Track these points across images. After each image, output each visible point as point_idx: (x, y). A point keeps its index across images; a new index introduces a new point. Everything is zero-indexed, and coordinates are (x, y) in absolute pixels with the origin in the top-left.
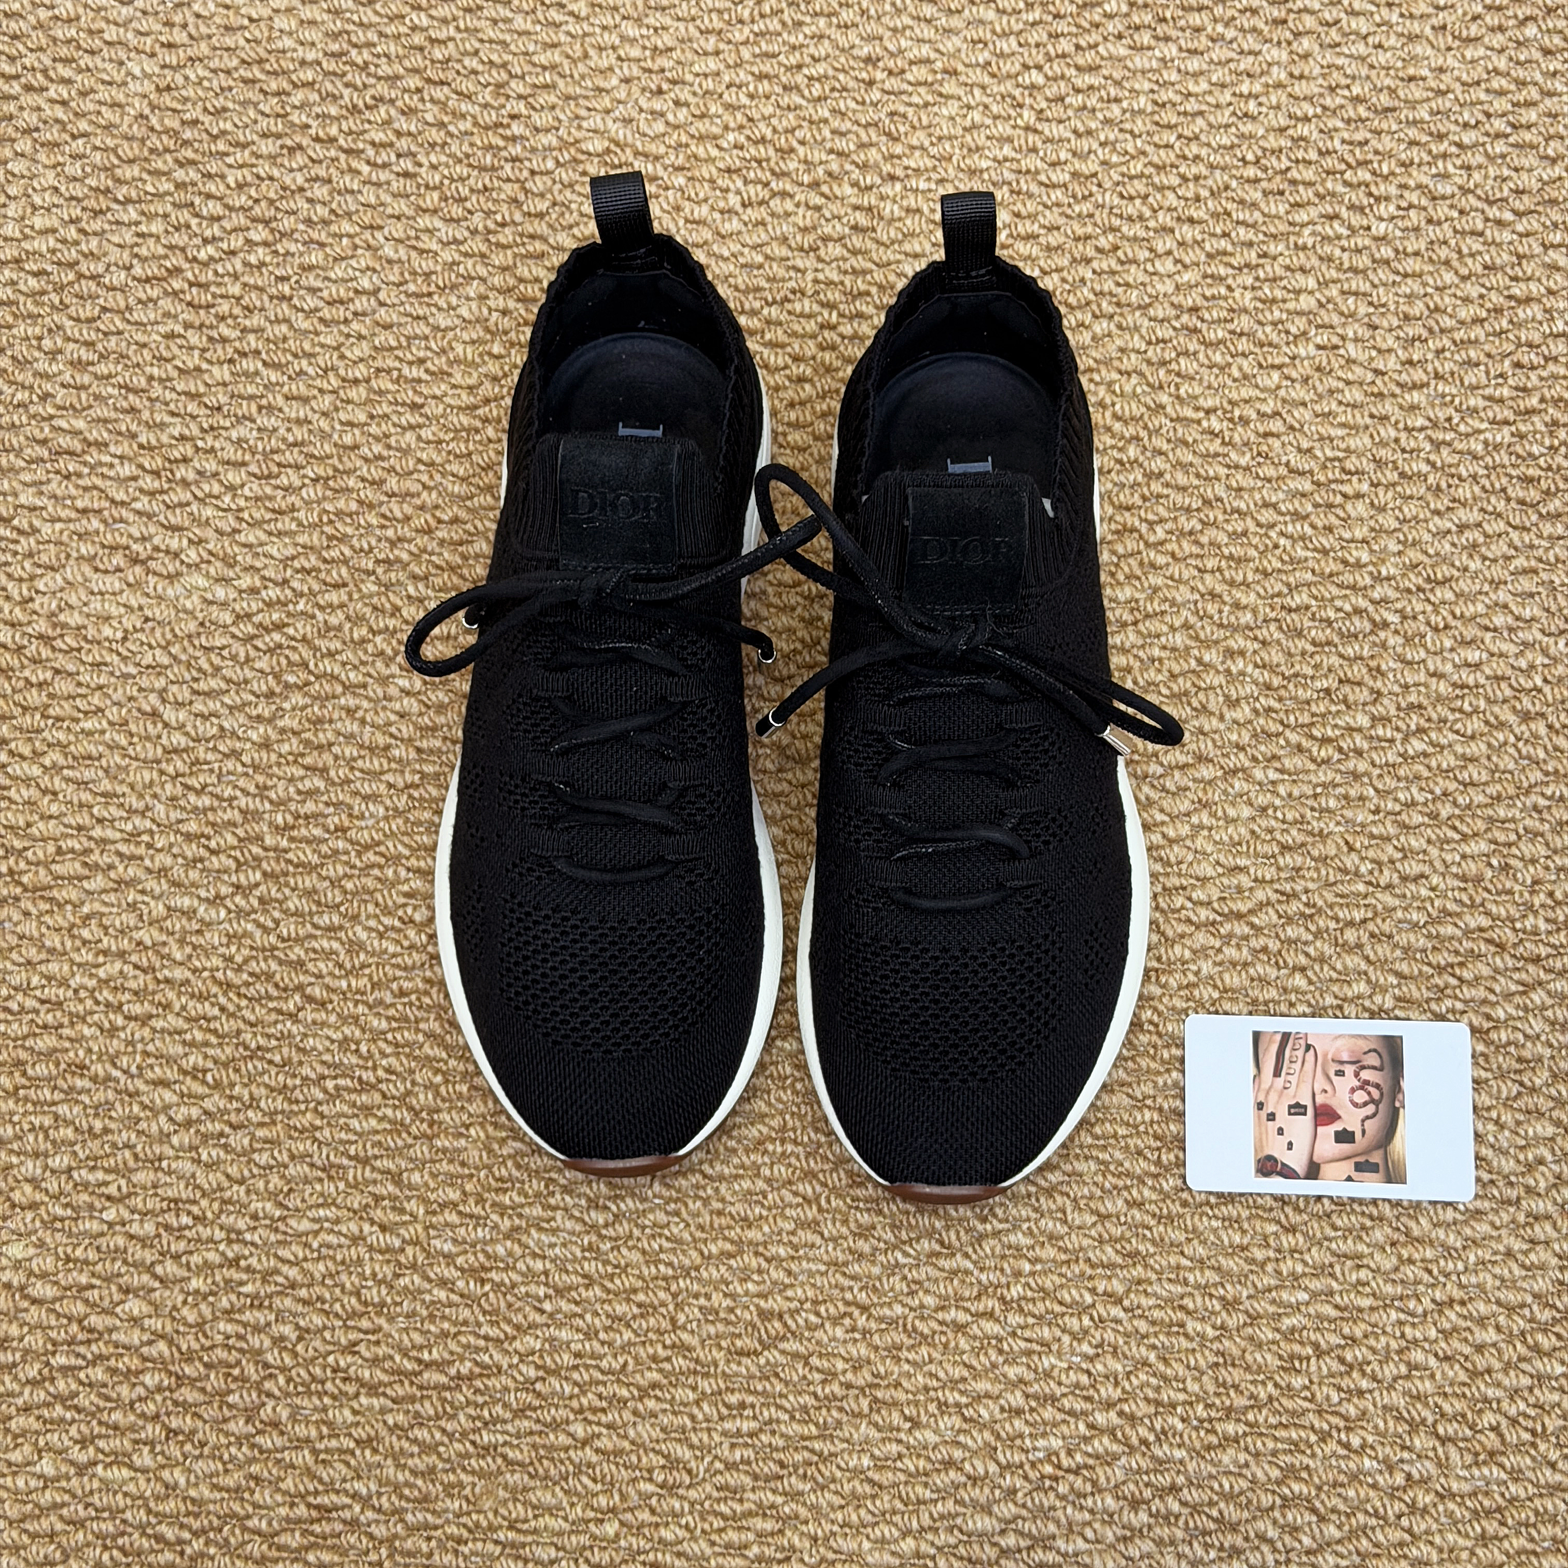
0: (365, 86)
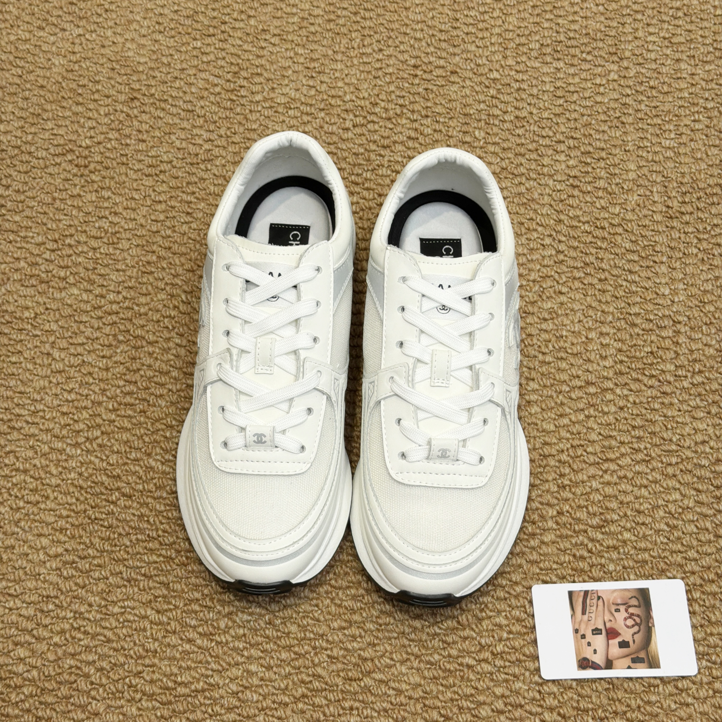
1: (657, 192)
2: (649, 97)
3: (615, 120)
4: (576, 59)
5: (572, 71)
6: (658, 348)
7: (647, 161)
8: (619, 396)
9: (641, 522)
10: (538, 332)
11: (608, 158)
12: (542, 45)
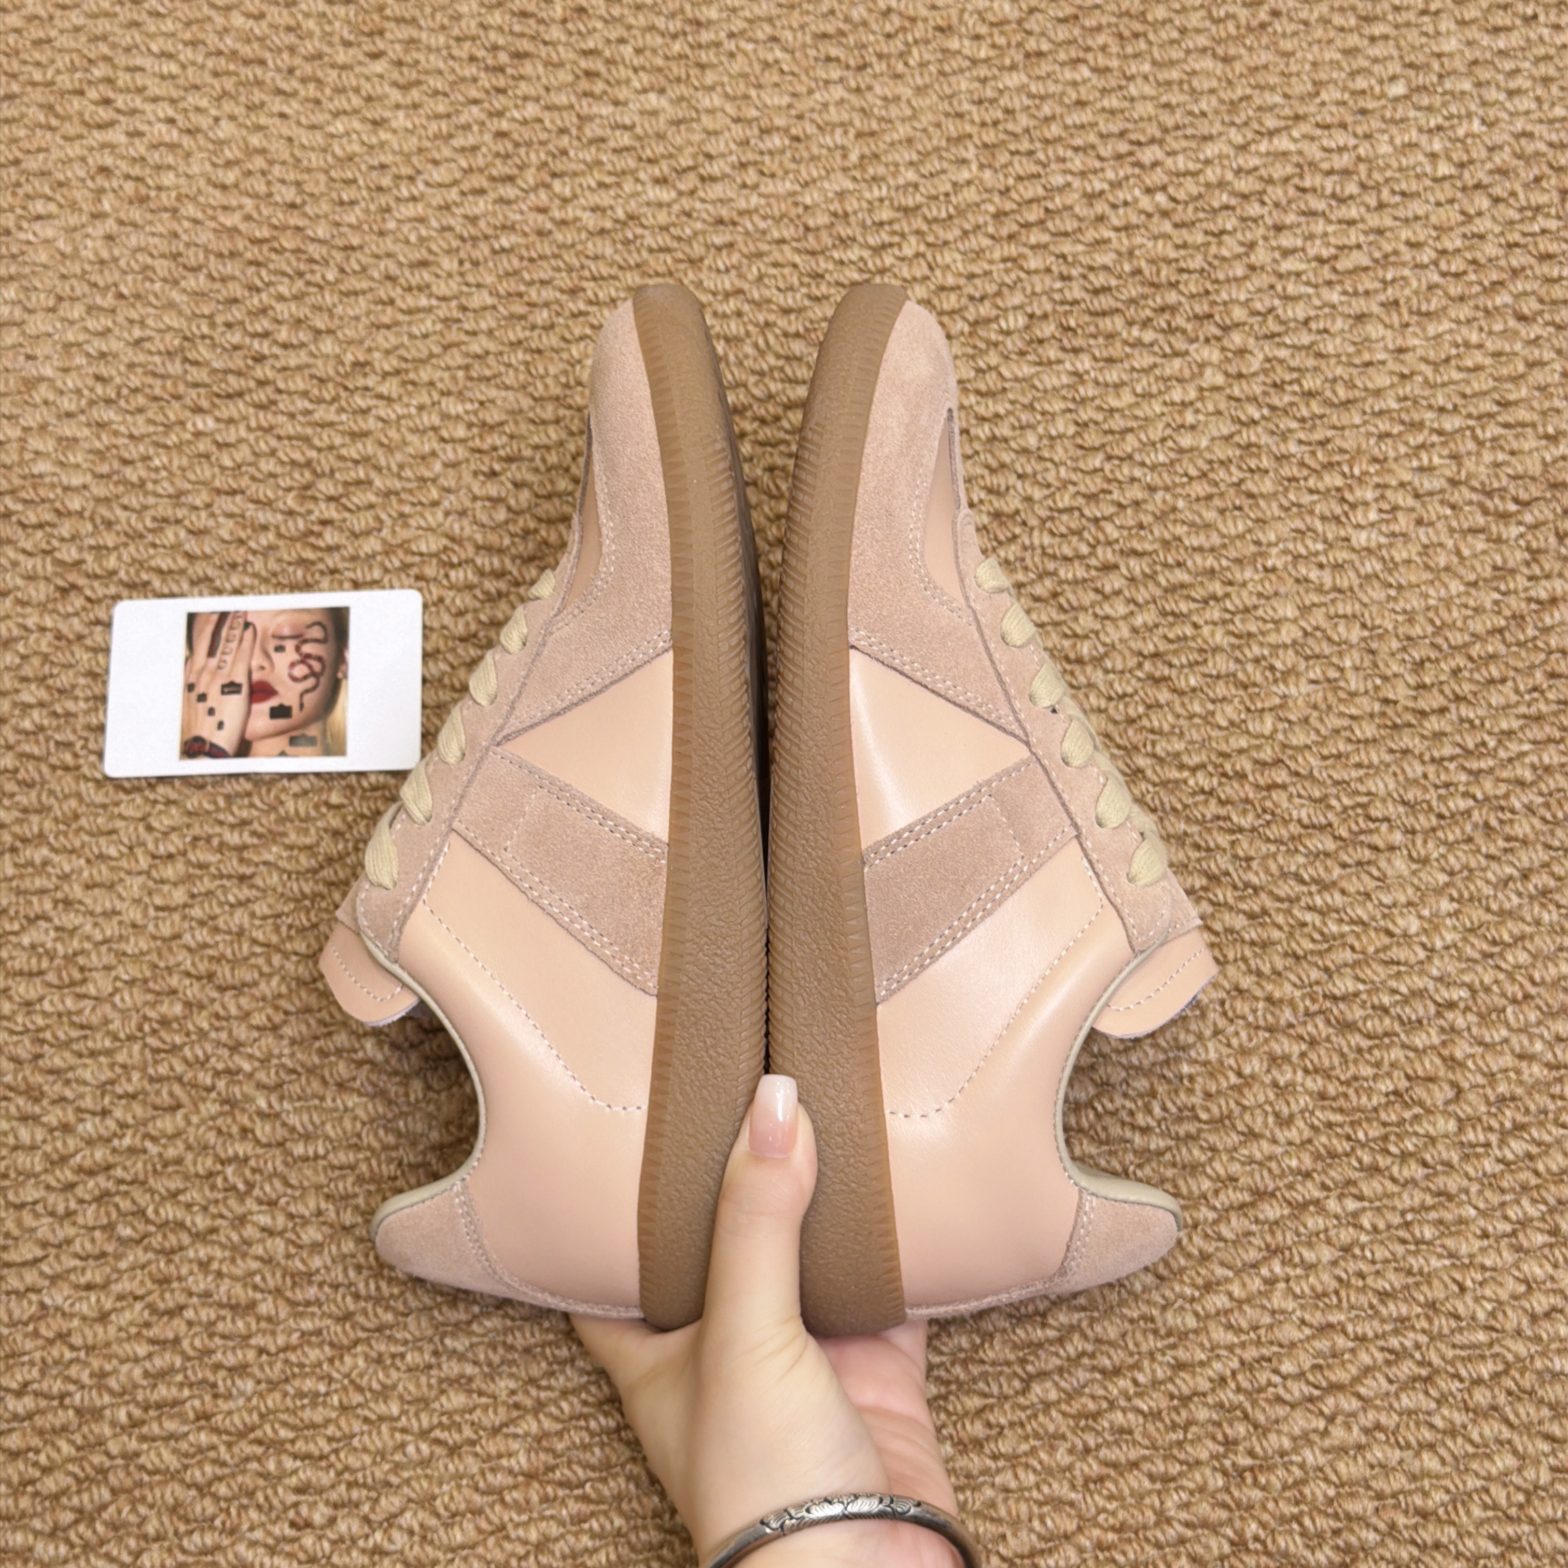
0: (145, 508)
1: (1357, 669)
2: (1303, 420)
3: (1232, 491)
4: (1118, 345)
5: (1113, 376)
6: (1408, 1077)
7: (1320, 590)
8: (1337, 1217)
9: (1429, 1541)
10: (1123, 1074)
11: (1227, 595)
12: (1031, 316)
